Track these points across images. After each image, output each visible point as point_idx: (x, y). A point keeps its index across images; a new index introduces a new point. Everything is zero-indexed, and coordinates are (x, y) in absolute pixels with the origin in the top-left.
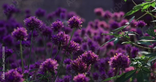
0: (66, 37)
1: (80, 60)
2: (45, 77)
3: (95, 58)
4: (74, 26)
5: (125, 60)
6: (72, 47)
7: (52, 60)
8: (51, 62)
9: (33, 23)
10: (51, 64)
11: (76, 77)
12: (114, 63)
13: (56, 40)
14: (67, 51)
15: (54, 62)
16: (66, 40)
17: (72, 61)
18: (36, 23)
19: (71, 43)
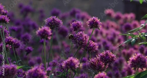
0: (85, 37)
1: (98, 60)
2: (63, 74)
3: (113, 57)
4: (94, 26)
5: (143, 60)
6: (91, 47)
7: (74, 59)
8: (73, 60)
9: (54, 22)
10: (73, 62)
11: (96, 76)
12: (133, 63)
13: (76, 39)
14: (86, 50)
15: (76, 61)
16: (85, 40)
17: (90, 60)
18: (56, 22)
19: (90, 43)
